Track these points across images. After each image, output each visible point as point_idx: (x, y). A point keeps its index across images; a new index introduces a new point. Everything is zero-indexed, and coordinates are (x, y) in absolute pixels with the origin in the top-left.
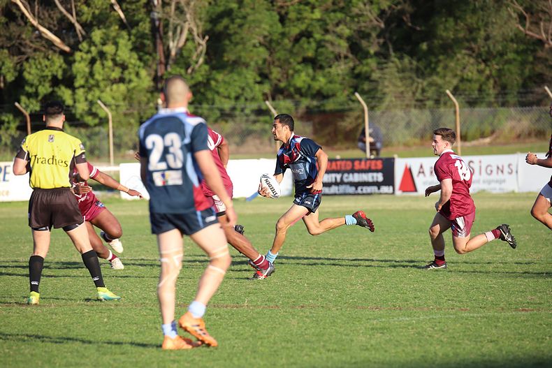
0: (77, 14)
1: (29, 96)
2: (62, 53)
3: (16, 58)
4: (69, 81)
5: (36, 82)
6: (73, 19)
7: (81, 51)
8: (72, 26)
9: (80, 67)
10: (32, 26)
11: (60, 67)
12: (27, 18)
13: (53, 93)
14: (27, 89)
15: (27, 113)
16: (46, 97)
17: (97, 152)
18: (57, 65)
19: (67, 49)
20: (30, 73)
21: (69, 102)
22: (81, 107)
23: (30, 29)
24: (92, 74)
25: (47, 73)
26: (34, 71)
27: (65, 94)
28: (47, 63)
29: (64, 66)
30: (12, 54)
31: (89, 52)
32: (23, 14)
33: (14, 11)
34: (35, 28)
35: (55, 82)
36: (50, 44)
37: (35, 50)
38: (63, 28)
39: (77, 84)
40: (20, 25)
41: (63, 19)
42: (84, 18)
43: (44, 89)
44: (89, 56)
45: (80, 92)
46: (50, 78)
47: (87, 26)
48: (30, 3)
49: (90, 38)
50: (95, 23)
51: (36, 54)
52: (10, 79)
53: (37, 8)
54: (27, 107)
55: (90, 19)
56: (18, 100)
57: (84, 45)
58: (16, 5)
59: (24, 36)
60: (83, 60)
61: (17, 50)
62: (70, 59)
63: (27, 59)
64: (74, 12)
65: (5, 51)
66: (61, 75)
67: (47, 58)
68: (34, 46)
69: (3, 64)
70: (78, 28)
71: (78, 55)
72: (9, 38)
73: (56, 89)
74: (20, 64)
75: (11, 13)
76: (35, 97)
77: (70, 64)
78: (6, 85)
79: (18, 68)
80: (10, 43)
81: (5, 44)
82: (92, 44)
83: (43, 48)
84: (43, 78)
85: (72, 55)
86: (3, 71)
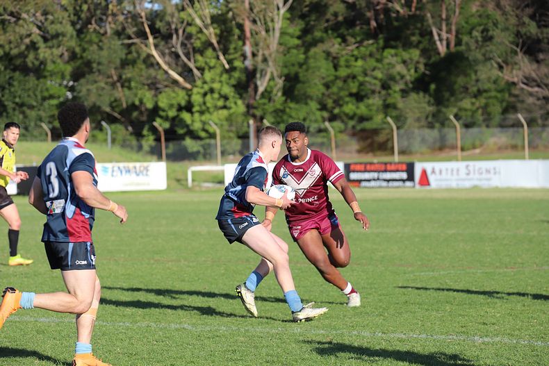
0: (195, 62)
1: (161, 117)
2: (184, 88)
3: (153, 92)
5: (166, 109)
6: (191, 65)
7: (196, 86)
8: (191, 70)
9: (197, 98)
11: (183, 98)
12: (160, 64)
13: (177, 116)
14: (162, 113)
15: (160, 129)
16: (174, 119)
17: (208, 157)
18: (181, 98)
19: (188, 86)
20: (163, 102)
21: (189, 121)
22: (197, 126)
23: (163, 72)
24: (204, 103)
25: (174, 102)
26: (165, 101)
27: (186, 116)
28: (173, 95)
29: (186, 98)
30: (150, 89)
31: (202, 88)
32: (158, 64)
33: (152, 59)
34: (166, 72)
35: (180, 109)
36: (175, 82)
37: (166, 86)
38: (187, 73)
39: (194, 110)
40: (155, 70)
41: (185, 65)
42: (198, 64)
43: (172, 113)
44: (202, 91)
45: (197, 115)
46: (176, 106)
47: (201, 69)
48: (163, 54)
49: (203, 79)
50: (207, 68)
51: (167, 89)
52: (150, 105)
53: (167, 58)
54: (160, 125)
55: (203, 65)
56: (155, 120)
57: (199, 83)
58: (153, 56)
59: (159, 77)
60: (198, 93)
61: (154, 86)
62: (190, 93)
63: (160, 93)
64: (192, 60)
65: (146, 87)
66: (183, 103)
67: (174, 91)
68: (166, 83)
69: (145, 96)
70: (196, 71)
71: (195, 90)
72: (148, 78)
73: (180, 113)
74: (156, 96)
75: (149, 62)
76: (166, 119)
77: (190, 96)
78: (147, 109)
79: (155, 99)
80: (149, 82)
81: (146, 82)
82: (205, 82)
83: (171, 85)
84: (171, 106)
85: (191, 90)
86: (145, 100)
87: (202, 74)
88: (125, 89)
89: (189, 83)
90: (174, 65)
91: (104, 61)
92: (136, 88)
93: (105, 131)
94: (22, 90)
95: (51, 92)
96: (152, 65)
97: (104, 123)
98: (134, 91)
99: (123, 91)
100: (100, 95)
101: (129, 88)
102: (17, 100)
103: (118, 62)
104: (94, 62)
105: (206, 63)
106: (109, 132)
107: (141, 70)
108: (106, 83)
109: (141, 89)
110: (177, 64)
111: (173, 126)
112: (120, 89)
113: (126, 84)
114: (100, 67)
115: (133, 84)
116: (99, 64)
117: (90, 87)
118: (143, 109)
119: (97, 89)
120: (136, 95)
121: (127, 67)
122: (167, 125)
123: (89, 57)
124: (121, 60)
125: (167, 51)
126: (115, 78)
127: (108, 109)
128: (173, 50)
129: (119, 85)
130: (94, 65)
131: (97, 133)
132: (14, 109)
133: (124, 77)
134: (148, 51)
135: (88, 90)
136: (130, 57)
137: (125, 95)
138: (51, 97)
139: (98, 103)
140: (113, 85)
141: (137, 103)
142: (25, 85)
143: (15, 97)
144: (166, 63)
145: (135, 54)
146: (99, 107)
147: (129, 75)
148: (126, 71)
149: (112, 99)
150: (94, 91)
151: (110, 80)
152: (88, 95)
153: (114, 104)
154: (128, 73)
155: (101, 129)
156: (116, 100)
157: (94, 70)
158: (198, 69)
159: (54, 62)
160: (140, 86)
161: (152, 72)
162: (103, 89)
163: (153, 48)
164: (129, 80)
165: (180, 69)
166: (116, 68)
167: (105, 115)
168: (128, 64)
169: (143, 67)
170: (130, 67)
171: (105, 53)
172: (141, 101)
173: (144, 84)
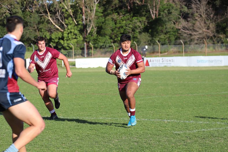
0: (65, 22)
1: (53, 42)
2: (61, 31)
3: (50, 33)
4: (63, 38)
5: (55, 39)
6: (63, 23)
7: (65, 31)
9: (65, 35)
10: (54, 25)
11: (61, 35)
13: (58, 41)
14: (53, 40)
15: (52, 46)
16: (57, 42)
17: (69, 56)
18: (60, 35)
19: (62, 31)
20: (53, 37)
21: (63, 43)
22: (66, 45)
23: (53, 26)
24: (68, 37)
25: (57, 36)
26: (54, 36)
27: (62, 41)
28: (57, 34)
29: (62, 35)
30: (48, 32)
31: (67, 31)
32: (51, 23)
33: (49, 21)
34: (54, 26)
35: (59, 39)
36: (58, 29)
37: (54, 31)
38: (62, 26)
39: (65, 39)
40: (51, 25)
41: (61, 23)
42: (66, 23)
43: (56, 41)
44: (67, 32)
45: (65, 41)
46: (58, 38)
47: (67, 25)
48: (53, 19)
49: (68, 28)
50: (69, 24)
51: (55, 32)
52: (48, 38)
53: (55, 21)
54: (52, 45)
55: (68, 23)
56: (50, 43)
57: (66, 29)
58: (50, 20)
59: (52, 27)
60: (66, 33)
61: (50, 31)
62: (63, 33)
63: (52, 33)
64: (64, 21)
65: (47, 31)
66: (61, 37)
67: (57, 33)
68: (54, 30)
69: (47, 34)
70: (65, 25)
71: (65, 32)
72: (48, 28)
73: (59, 40)
75: (48, 22)
76: (54, 42)
77: (63, 34)
78: (47, 39)
79: (50, 35)
80: (48, 29)
81: (47, 29)
82: (68, 29)
83: (56, 30)
84: (56, 38)
85: (63, 32)
86: (47, 36)
88: (40, 32)
89: (63, 30)
90: (57, 23)
91: (32, 22)
92: (44, 31)
93: (32, 47)
94: (2, 32)
96: (49, 23)
97: (32, 44)
98: (43, 33)
99: (39, 33)
100: (31, 34)
101: (41, 32)
103: (37, 22)
104: (28, 22)
105: (69, 22)
106: (34, 47)
107: (45, 25)
108: (33, 30)
109: (45, 32)
110: (58, 23)
111: (57, 45)
112: (38, 32)
113: (40, 30)
114: (31, 24)
115: (42, 30)
116: (30, 23)
117: (27, 31)
118: (46, 39)
119: (29, 32)
120: (43, 34)
121: (40, 24)
122: (55, 45)
123: (27, 20)
124: (38, 21)
125: (55, 18)
126: (36, 28)
127: (33, 39)
128: (57, 18)
129: (37, 30)
130: (29, 23)
131: (29, 48)
133: (39, 27)
134: (48, 18)
135: (26, 32)
136: (41, 20)
137: (39, 34)
139: (30, 37)
140: (35, 30)
141: (44, 37)
142: (3, 31)
144: (54, 22)
145: (43, 19)
146: (30, 39)
147: (41, 27)
148: (40, 25)
149: (35, 36)
150: (29, 33)
151: (34, 29)
152: (26, 34)
153: (36, 37)
154: (41, 26)
155: (31, 46)
156: (36, 36)
157: (28, 25)
158: (66, 24)
160: (45, 31)
161: (49, 25)
162: (32, 32)
163: (49, 17)
164: (41, 29)
165: (59, 24)
166: (36, 25)
167: (32, 41)
168: (41, 23)
169: (46, 24)
170: (42, 24)
171: (32, 19)
172: (45, 36)
173: (46, 30)
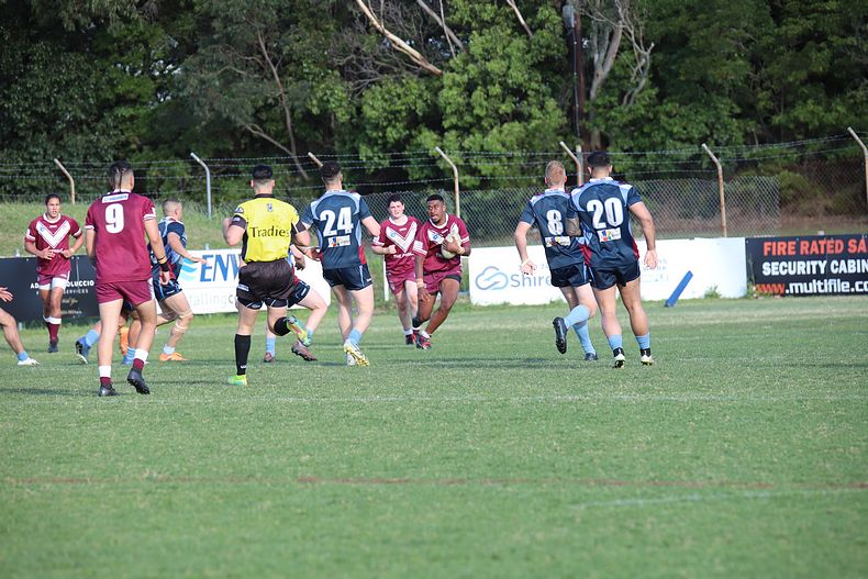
0: (446, 12)
3: (351, 85)
4: (433, 119)
5: (383, 121)
6: (440, 20)
7: (452, 71)
8: (439, 31)
9: (451, 96)
10: (378, 31)
11: (421, 96)
12: (369, 20)
13: (411, 136)
16: (400, 145)
18: (413, 93)
19: (432, 68)
20: (372, 107)
23: (374, 36)
24: (469, 108)
25: (399, 105)
26: (379, 104)
27: (428, 138)
28: (400, 90)
29: (427, 96)
30: (345, 76)
31: (465, 71)
32: (364, 18)
34: (381, 36)
35: (414, 121)
36: (404, 60)
37: (383, 71)
38: (428, 36)
39: (446, 124)
40: (358, 32)
42: (456, 18)
43: (396, 133)
44: (466, 78)
45: (451, 136)
46: (404, 114)
47: (462, 30)
49: (468, 50)
50: (475, 24)
51: (384, 78)
52: (344, 116)
55: (467, 19)
57: (456, 61)
60: (456, 84)
61: (354, 71)
62: (436, 83)
63: (369, 86)
65: (337, 73)
66: (420, 108)
67: (398, 80)
69: (332, 94)
71: (448, 78)
72: (342, 53)
73: (414, 132)
74: (358, 93)
76: (382, 145)
77: (435, 92)
78: (338, 124)
79: (355, 100)
80: (345, 60)
81: (335, 61)
82: (471, 59)
84: (394, 115)
85: (439, 77)
86: (332, 105)
87: (465, 39)
88: (289, 79)
89: (436, 62)
91: (239, 14)
95: (120, 89)
96: (350, 20)
102: (42, 108)
104: (216, 17)
105: (474, 14)
108: (245, 66)
109: (324, 78)
110: (407, 21)
111: (396, 161)
112: (276, 78)
113: (292, 67)
115: (306, 68)
116: (228, 20)
120: (312, 92)
121: (292, 28)
126: (267, 55)
127: (250, 126)
129: (273, 68)
130: (217, 24)
132: (35, 130)
133: (286, 51)
135: (203, 82)
137: (287, 92)
138: (122, 100)
139: (227, 113)
141: (315, 111)
143: (37, 101)
144: (379, 16)
146: (229, 121)
147: (296, 47)
148: (290, 37)
149: (259, 103)
154: (296, 41)
156: (267, 105)
157: (216, 36)
158: (454, 27)
159: (126, 20)
161: (349, 36)
164: (297, 59)
172: (324, 106)
173: (331, 67)
